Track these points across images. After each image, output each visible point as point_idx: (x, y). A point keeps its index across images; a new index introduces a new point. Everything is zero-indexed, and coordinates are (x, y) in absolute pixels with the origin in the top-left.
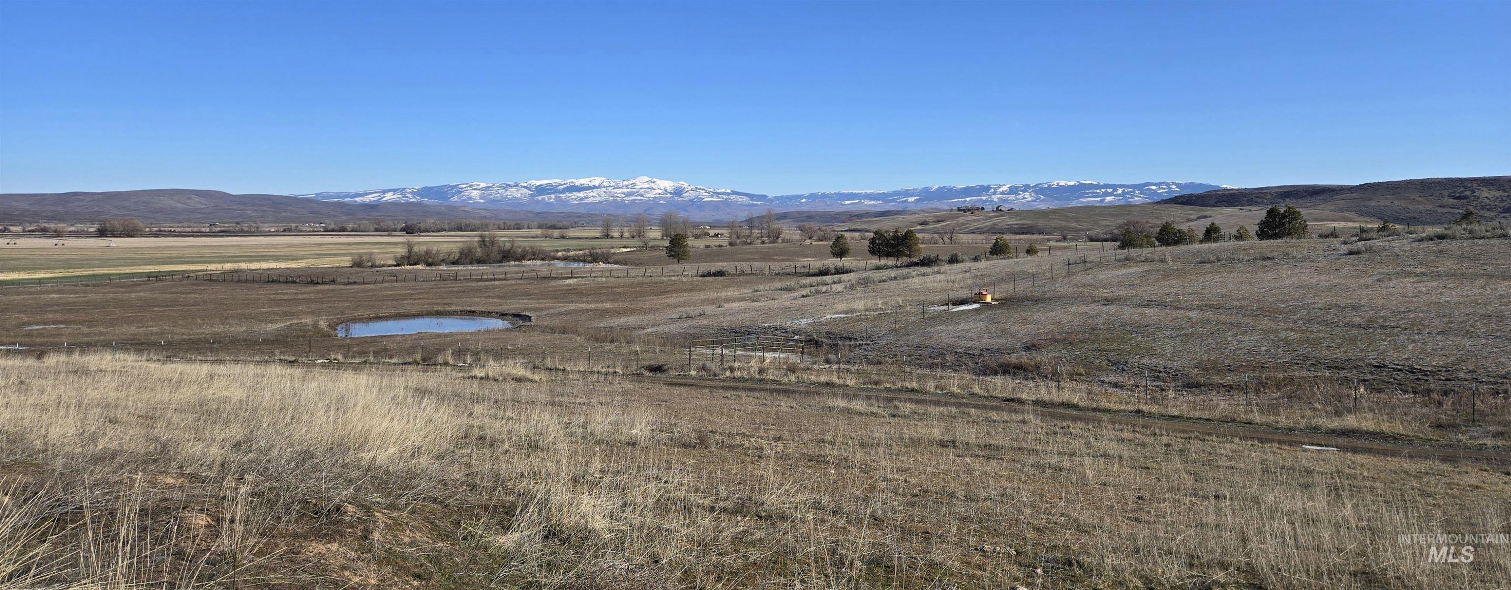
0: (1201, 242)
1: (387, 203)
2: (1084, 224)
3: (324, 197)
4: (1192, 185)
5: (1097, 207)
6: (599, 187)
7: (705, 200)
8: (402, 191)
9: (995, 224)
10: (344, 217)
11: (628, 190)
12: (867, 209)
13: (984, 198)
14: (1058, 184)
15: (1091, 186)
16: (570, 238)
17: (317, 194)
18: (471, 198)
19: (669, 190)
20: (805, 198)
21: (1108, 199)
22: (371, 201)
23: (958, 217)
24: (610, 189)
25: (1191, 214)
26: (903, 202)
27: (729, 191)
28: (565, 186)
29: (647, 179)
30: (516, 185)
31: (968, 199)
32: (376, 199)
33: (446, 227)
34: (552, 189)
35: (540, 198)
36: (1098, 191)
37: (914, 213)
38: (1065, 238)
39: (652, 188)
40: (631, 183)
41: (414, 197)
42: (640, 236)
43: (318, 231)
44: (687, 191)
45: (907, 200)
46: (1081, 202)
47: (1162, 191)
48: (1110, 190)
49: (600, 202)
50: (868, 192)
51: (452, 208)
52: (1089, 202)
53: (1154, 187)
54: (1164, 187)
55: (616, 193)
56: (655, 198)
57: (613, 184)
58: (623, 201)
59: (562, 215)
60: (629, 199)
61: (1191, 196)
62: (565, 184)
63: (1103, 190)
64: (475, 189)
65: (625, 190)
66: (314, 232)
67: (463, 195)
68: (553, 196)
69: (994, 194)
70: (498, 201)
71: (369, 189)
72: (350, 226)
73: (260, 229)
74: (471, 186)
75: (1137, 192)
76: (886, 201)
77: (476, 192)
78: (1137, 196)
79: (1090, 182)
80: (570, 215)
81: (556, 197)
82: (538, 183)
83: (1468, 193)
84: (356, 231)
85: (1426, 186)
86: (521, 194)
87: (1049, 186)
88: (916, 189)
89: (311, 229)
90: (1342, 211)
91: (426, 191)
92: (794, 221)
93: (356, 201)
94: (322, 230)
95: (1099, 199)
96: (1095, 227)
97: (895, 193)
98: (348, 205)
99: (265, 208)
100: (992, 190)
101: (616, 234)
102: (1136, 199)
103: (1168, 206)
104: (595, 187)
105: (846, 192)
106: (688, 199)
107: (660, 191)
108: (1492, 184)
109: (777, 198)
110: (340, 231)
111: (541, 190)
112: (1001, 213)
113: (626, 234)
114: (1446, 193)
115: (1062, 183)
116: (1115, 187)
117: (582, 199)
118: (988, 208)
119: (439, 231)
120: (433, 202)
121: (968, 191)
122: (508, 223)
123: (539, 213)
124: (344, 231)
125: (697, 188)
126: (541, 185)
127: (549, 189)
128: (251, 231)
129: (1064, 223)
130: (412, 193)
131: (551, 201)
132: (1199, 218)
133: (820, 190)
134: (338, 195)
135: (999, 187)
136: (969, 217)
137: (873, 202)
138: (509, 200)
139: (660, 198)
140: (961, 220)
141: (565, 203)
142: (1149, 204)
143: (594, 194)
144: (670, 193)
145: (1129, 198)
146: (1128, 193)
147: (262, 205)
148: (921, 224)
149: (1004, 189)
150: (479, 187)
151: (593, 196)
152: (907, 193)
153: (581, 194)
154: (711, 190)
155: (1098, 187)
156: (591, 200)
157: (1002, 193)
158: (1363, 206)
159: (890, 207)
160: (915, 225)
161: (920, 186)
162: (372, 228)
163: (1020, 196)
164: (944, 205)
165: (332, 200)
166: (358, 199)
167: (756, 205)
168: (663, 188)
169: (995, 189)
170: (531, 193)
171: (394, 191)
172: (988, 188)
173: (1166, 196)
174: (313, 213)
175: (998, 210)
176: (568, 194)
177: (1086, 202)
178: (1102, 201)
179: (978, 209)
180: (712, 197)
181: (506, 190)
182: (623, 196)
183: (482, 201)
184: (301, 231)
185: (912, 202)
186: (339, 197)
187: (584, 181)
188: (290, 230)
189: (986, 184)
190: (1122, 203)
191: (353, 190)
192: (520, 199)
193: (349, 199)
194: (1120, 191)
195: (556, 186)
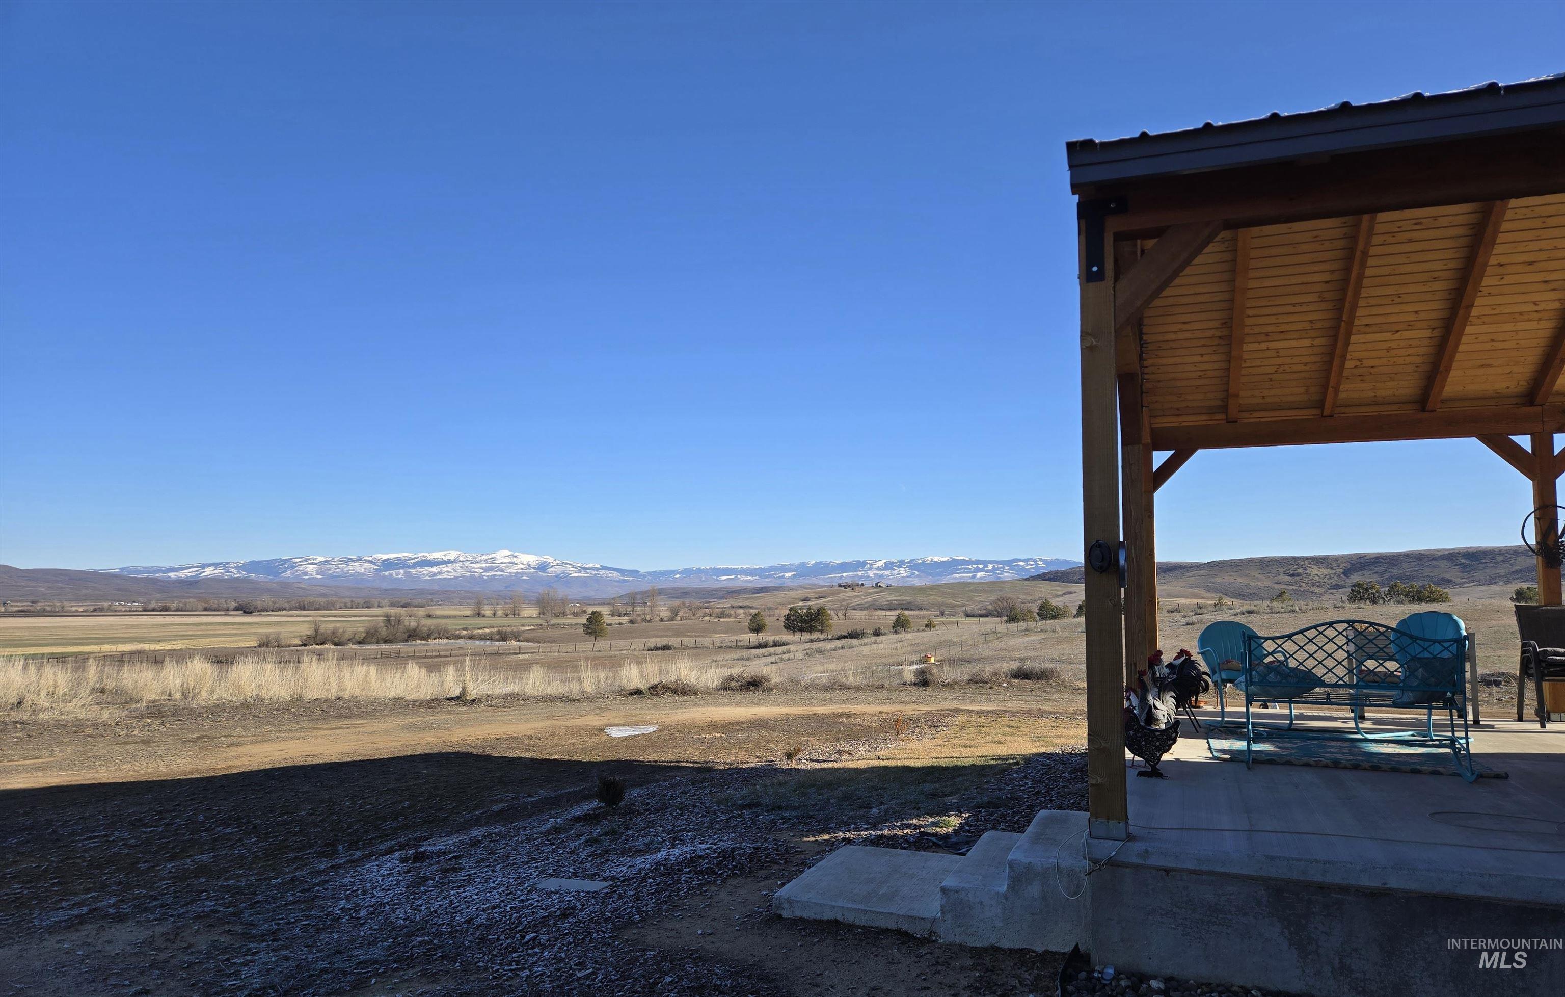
0: (1074, 617)
1: (207, 580)
2: (960, 600)
3: (130, 573)
4: (1057, 561)
5: (970, 583)
6: (455, 561)
7: (573, 575)
8: (225, 565)
9: (875, 600)
10: (158, 595)
11: (487, 565)
12: (745, 585)
13: (860, 574)
14: (932, 560)
15: (964, 562)
16: (437, 617)
17: (122, 569)
18: (306, 574)
19: (533, 564)
20: (679, 573)
21: (980, 575)
22: (187, 577)
23: (839, 593)
24: (467, 564)
25: (1057, 590)
26: (779, 577)
27: (598, 566)
28: (416, 560)
29: (508, 553)
30: (359, 559)
31: (844, 575)
32: (193, 574)
33: (286, 605)
34: (400, 564)
35: (387, 573)
36: (970, 567)
37: (792, 589)
38: (942, 614)
39: (513, 563)
40: (490, 557)
41: (239, 572)
42: (514, 615)
43: (136, 611)
44: (552, 566)
45: (783, 576)
46: (954, 578)
47: (1029, 567)
48: (981, 566)
49: (456, 578)
50: (744, 567)
51: (285, 585)
52: (961, 578)
53: (1022, 564)
54: (1031, 563)
55: (474, 568)
56: (517, 573)
57: (470, 558)
58: (481, 577)
59: (414, 591)
60: (488, 574)
61: (1057, 572)
62: (415, 558)
63: (975, 566)
64: (312, 564)
65: (484, 565)
66: (131, 612)
67: (297, 571)
68: (402, 571)
69: (870, 569)
70: (339, 576)
71: (185, 562)
72: (174, 605)
73: (66, 609)
74: (306, 560)
75: (1006, 568)
76: (762, 577)
77: (312, 567)
78: (1006, 572)
79: (962, 558)
80: (422, 592)
81: (405, 573)
82: (385, 557)
83: (1300, 571)
84: (181, 611)
85: (1265, 564)
86: (365, 569)
87: (924, 561)
88: (793, 565)
89: (128, 609)
90: (1191, 587)
91: (253, 566)
92: (669, 598)
93: (170, 577)
94: (141, 609)
95: (971, 575)
96: (970, 603)
97: (772, 568)
98: (163, 581)
99: (60, 585)
100: (868, 566)
101: (488, 613)
102: (1006, 574)
103: (1037, 582)
104: (449, 562)
105: (722, 567)
106: (553, 574)
107: (522, 566)
108: (1322, 563)
109: (649, 573)
110: (161, 611)
111: (388, 564)
112: (880, 589)
113: (500, 613)
114: (1281, 570)
115: (936, 559)
116: (986, 563)
117: (435, 575)
118: (868, 584)
119: (279, 610)
120: (262, 577)
121: (844, 567)
122: (356, 601)
123: (386, 590)
124: (166, 611)
125: (563, 563)
126: (388, 559)
127: (398, 564)
128: (55, 611)
129: (940, 599)
130: (237, 568)
131: (400, 576)
132: (1064, 594)
133: (695, 565)
134: (147, 570)
135: (876, 562)
136: (849, 593)
137: (749, 578)
138: (351, 575)
139: (523, 574)
140: (842, 596)
141: (416, 579)
142: (1019, 580)
143: (449, 569)
144: (534, 568)
145: (999, 574)
146: (998, 569)
147: (57, 582)
148: (803, 601)
149: (880, 565)
150: (316, 562)
151: (447, 572)
152: (783, 568)
153: (434, 570)
154: (579, 565)
155: (970, 562)
156: (444, 576)
157: (878, 569)
158: (1211, 582)
159: (767, 582)
160: (797, 601)
161: (796, 561)
162: (200, 607)
163: (896, 572)
164: (824, 581)
165: (140, 576)
166: (172, 575)
167: (628, 581)
168: (525, 563)
169: (871, 564)
170: (376, 567)
171: (216, 565)
172: (864, 564)
173: (1034, 573)
174: (119, 590)
175: (877, 586)
176: (419, 569)
177: (958, 578)
178: (973, 577)
179: (858, 585)
180: (580, 572)
181: (348, 565)
182: (482, 571)
183: (319, 577)
184: (116, 611)
185: (789, 578)
186: (149, 572)
187: (438, 555)
188: (101, 610)
189: (862, 560)
190: (992, 579)
191: (166, 564)
192: (364, 574)
193: (161, 575)
194: (990, 567)
195: (406, 560)
